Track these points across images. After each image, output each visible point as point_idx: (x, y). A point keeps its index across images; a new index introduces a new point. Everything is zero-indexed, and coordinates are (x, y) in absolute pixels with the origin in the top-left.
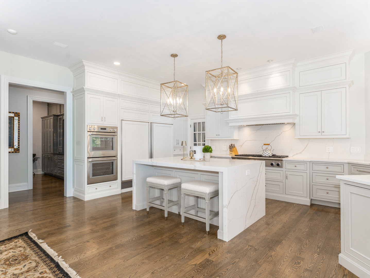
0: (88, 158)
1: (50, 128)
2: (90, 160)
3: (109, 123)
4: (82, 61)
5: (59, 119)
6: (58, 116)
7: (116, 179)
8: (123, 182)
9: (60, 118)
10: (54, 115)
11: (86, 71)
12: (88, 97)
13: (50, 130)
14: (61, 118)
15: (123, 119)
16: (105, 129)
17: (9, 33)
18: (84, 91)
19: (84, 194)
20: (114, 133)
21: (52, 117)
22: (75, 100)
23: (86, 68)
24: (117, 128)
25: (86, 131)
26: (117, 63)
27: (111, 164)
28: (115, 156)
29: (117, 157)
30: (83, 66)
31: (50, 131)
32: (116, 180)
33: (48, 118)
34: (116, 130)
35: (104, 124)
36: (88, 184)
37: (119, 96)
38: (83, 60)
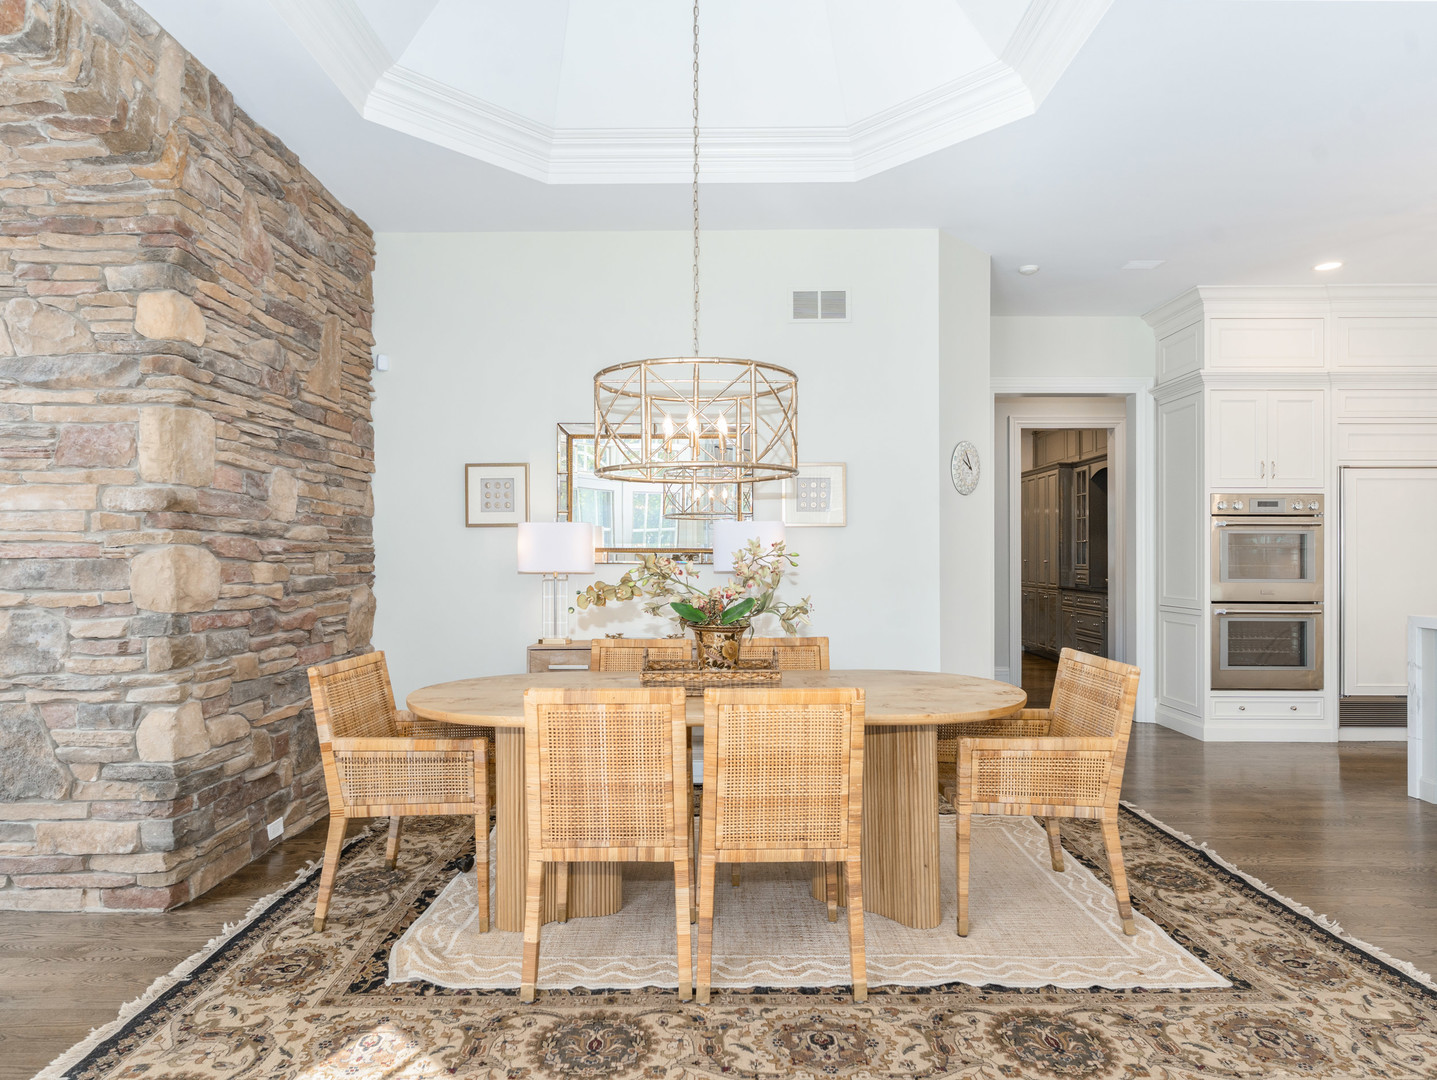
0: (1213, 602)
1: (1047, 505)
2: (1223, 609)
3: (1288, 481)
4: (1197, 289)
5: (1075, 475)
6: (1073, 465)
7: (1317, 686)
8: (1346, 700)
9: (1079, 474)
10: (1062, 465)
11: (1207, 317)
12: (1213, 401)
13: (1047, 511)
14: (1084, 472)
15: (1346, 464)
16: (1275, 504)
17: (1024, 273)
18: (1201, 383)
19: (1200, 717)
20: (1308, 517)
21: (1056, 471)
22: (1164, 416)
23: (1207, 306)
24: (1320, 498)
25: (1207, 515)
26: (1328, 266)
27: (1295, 629)
28: (1312, 603)
29: (1323, 606)
30: (1199, 302)
31: (1048, 517)
32: (1316, 690)
33: (1040, 476)
34: (1315, 506)
35: (1270, 488)
36: (1212, 689)
37: (1330, 378)
38: (1198, 286)
